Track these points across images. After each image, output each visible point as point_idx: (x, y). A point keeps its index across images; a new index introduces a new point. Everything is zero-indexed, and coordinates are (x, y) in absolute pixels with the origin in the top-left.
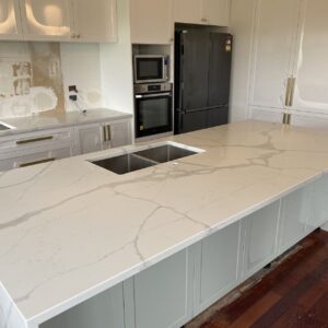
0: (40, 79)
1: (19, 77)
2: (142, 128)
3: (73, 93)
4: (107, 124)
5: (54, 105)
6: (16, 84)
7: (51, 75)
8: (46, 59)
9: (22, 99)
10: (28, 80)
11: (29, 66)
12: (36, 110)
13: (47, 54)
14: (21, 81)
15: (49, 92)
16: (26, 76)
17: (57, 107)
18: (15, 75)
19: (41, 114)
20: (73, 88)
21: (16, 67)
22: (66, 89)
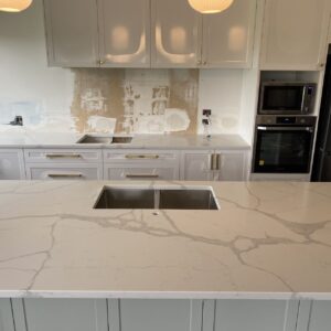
0: (176, 101)
1: (157, 98)
2: (262, 163)
3: (205, 117)
4: (218, 152)
5: (185, 127)
6: (154, 105)
7: (186, 99)
8: (184, 84)
9: (157, 119)
10: (165, 102)
11: (167, 89)
12: (168, 129)
13: (185, 79)
14: (159, 102)
15: (183, 115)
16: (163, 98)
17: (188, 129)
18: (154, 97)
19: (173, 134)
20: (207, 112)
21: (155, 90)
22: (200, 112)
